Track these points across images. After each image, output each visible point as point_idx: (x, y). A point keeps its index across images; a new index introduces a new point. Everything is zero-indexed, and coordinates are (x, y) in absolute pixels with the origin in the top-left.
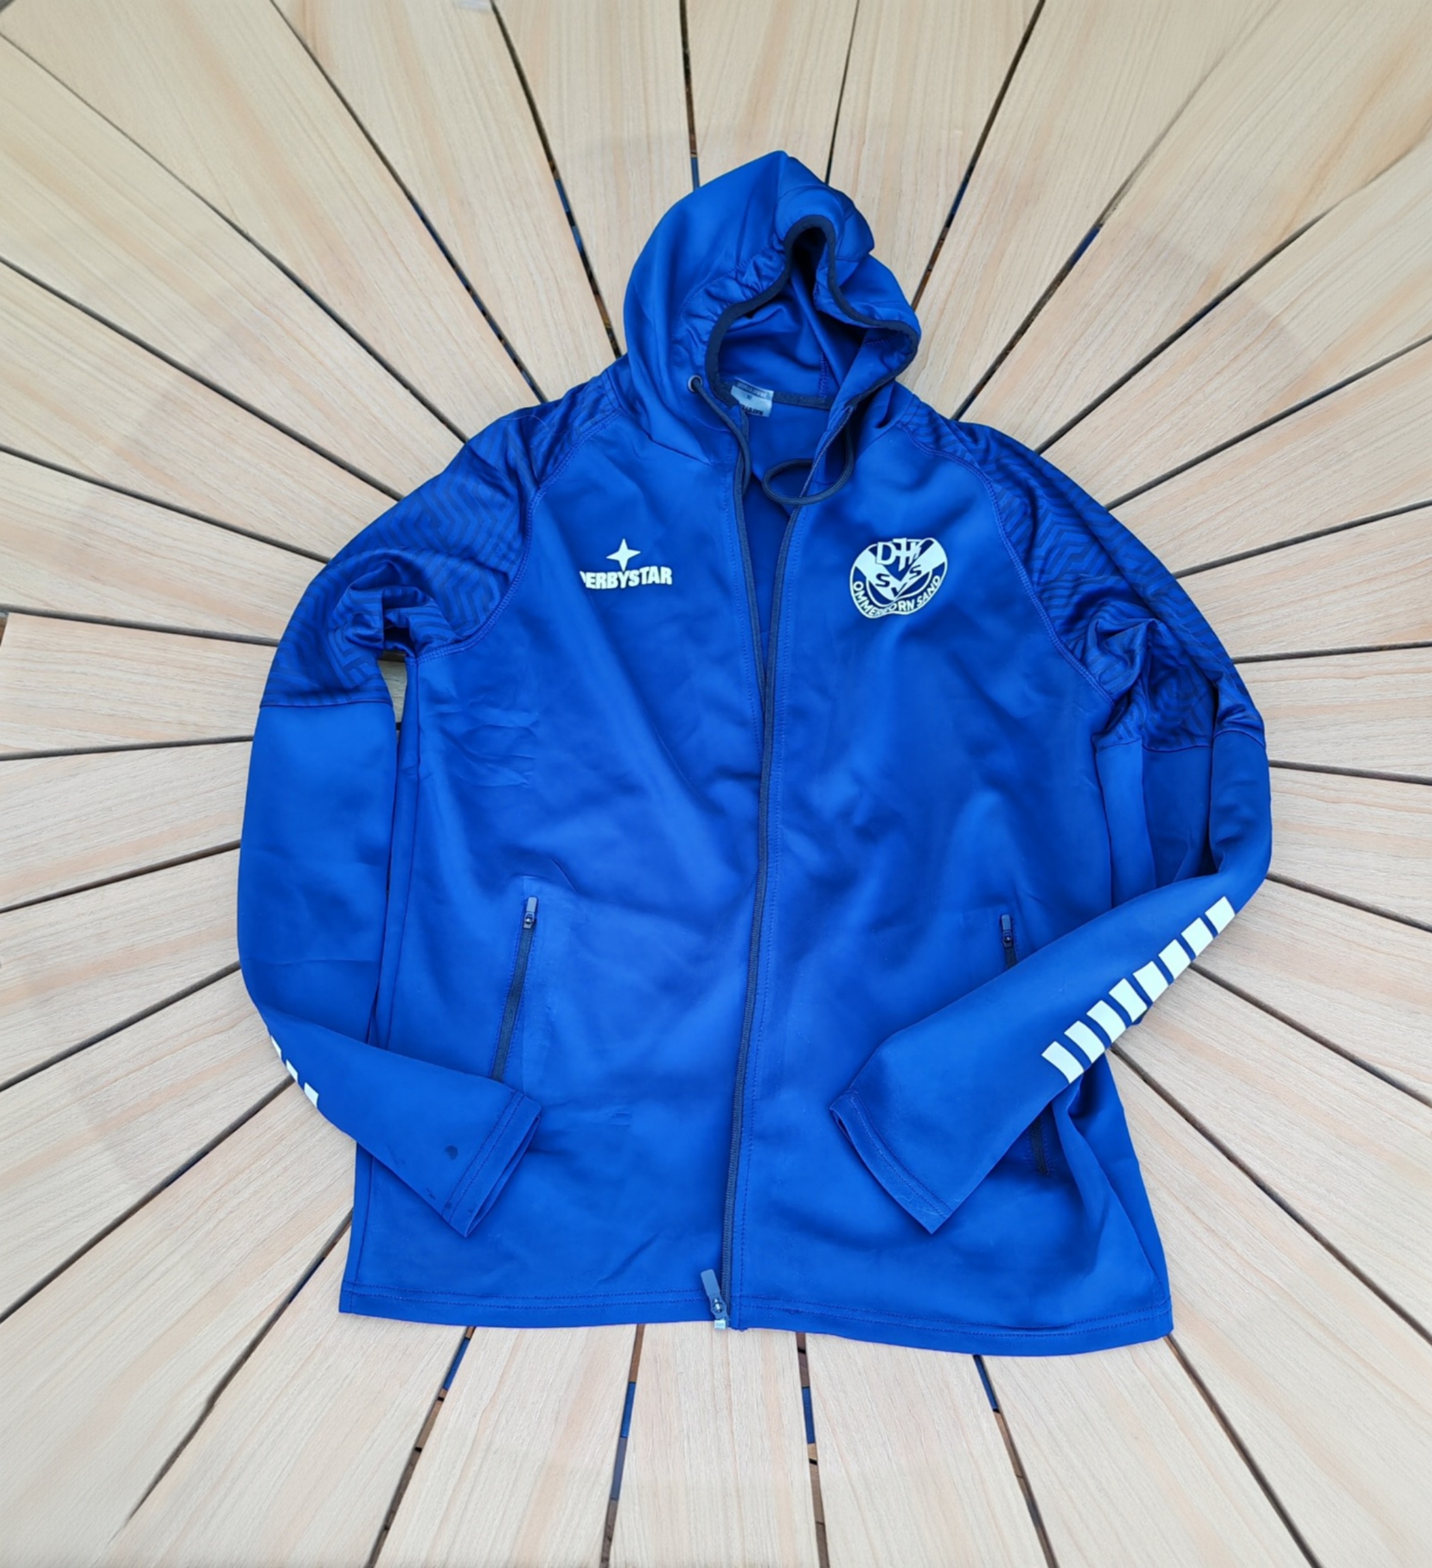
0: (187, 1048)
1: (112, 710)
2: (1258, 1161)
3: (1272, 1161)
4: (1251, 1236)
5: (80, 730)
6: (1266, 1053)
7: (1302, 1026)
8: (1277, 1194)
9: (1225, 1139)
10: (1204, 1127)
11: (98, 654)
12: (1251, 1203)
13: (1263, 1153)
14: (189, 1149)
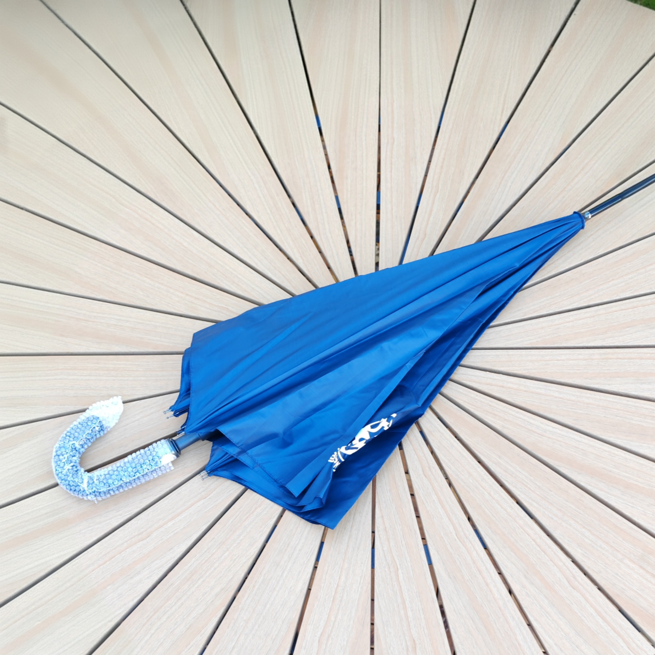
0: (127, 550)
5: (61, 405)
14: (133, 600)
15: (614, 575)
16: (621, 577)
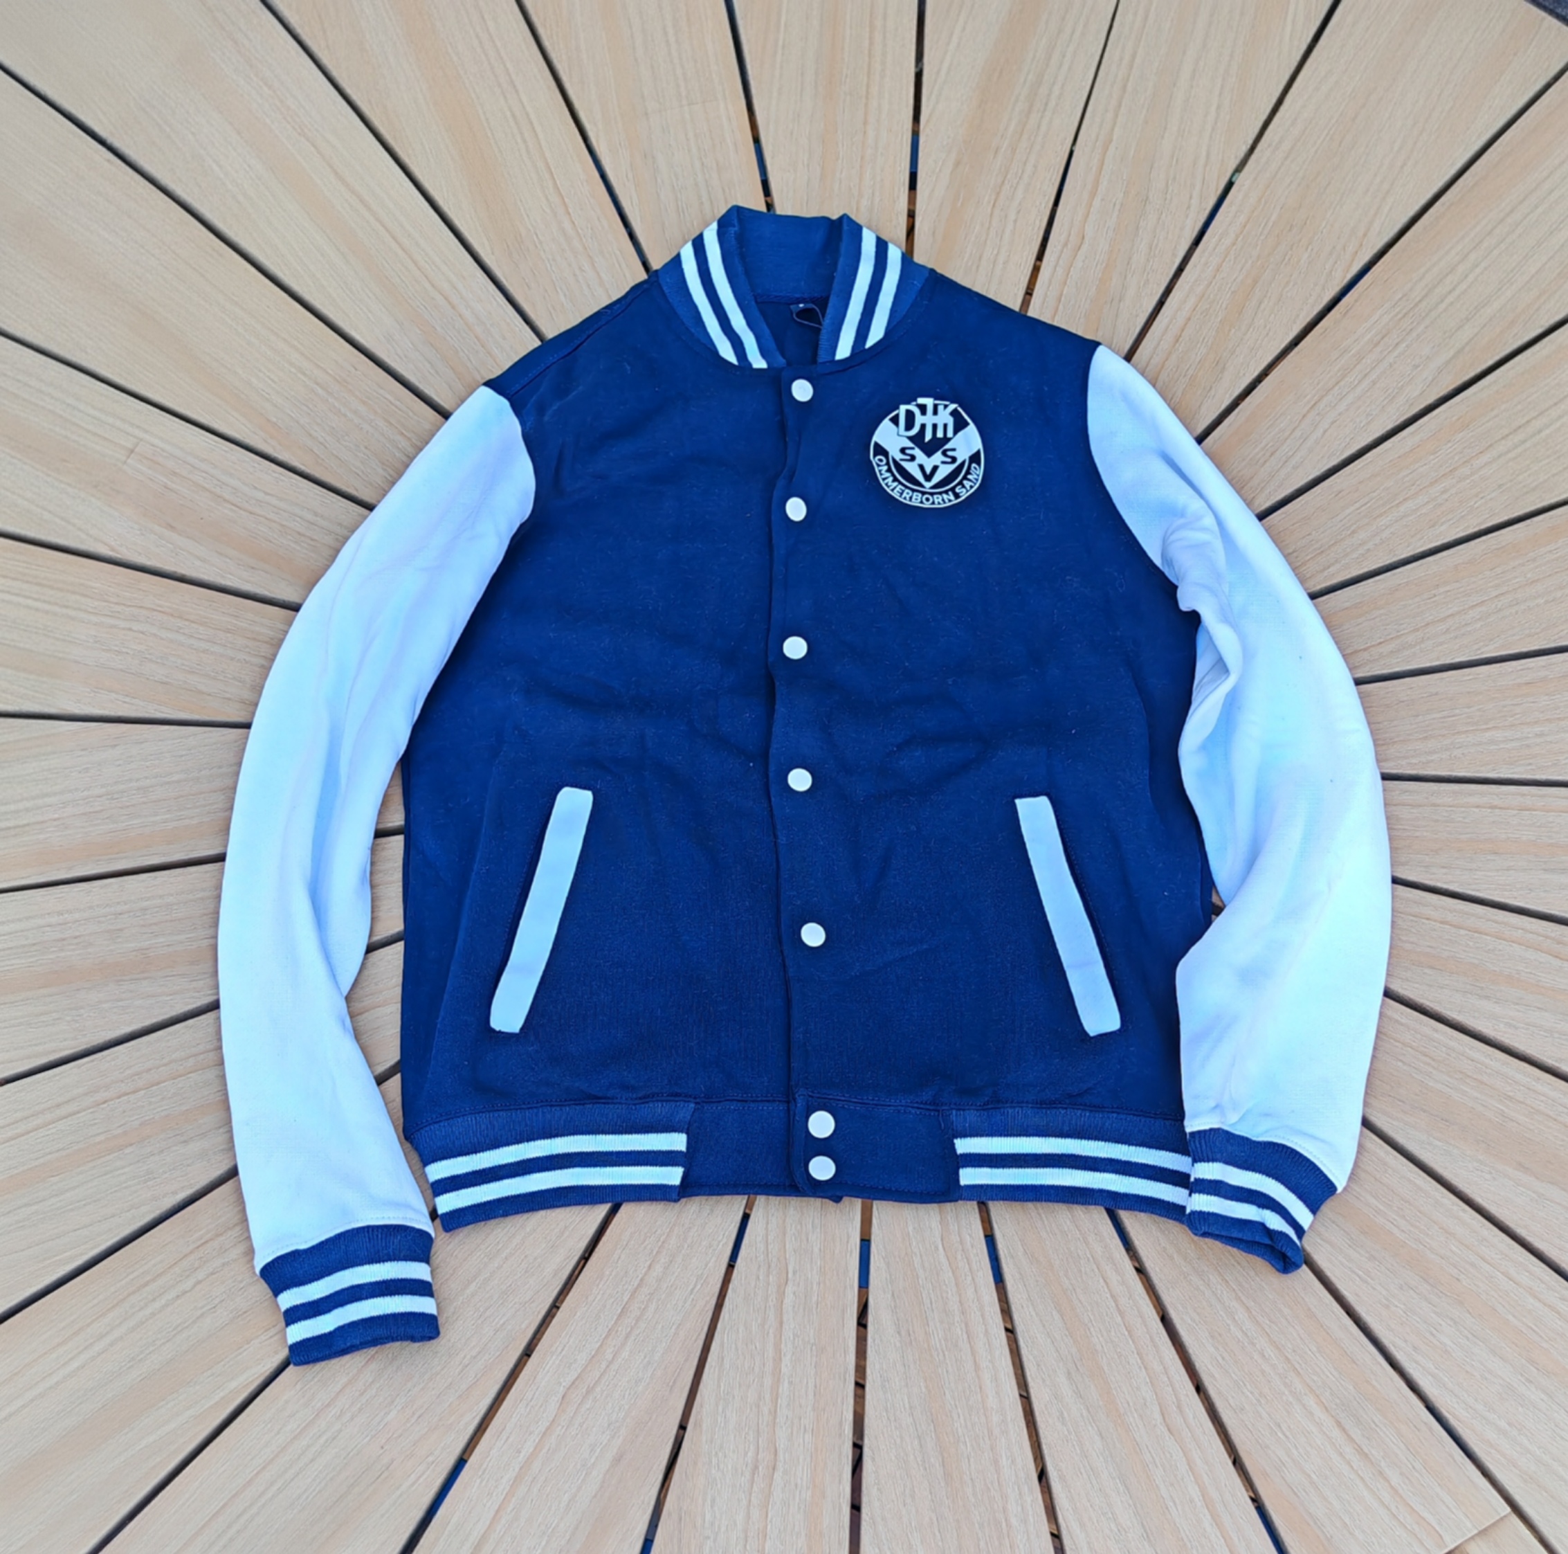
1: (167, 677)
2: (1430, 1377)
3: (1446, 1379)
4: (1410, 1466)
6: (1454, 1248)
7: (1502, 1222)
8: (1447, 1420)
9: (1394, 1346)
10: (1369, 1328)
11: (160, 612)
12: (1415, 1426)
13: (1437, 1368)
15: (1272, 1425)
16: (1284, 1435)
